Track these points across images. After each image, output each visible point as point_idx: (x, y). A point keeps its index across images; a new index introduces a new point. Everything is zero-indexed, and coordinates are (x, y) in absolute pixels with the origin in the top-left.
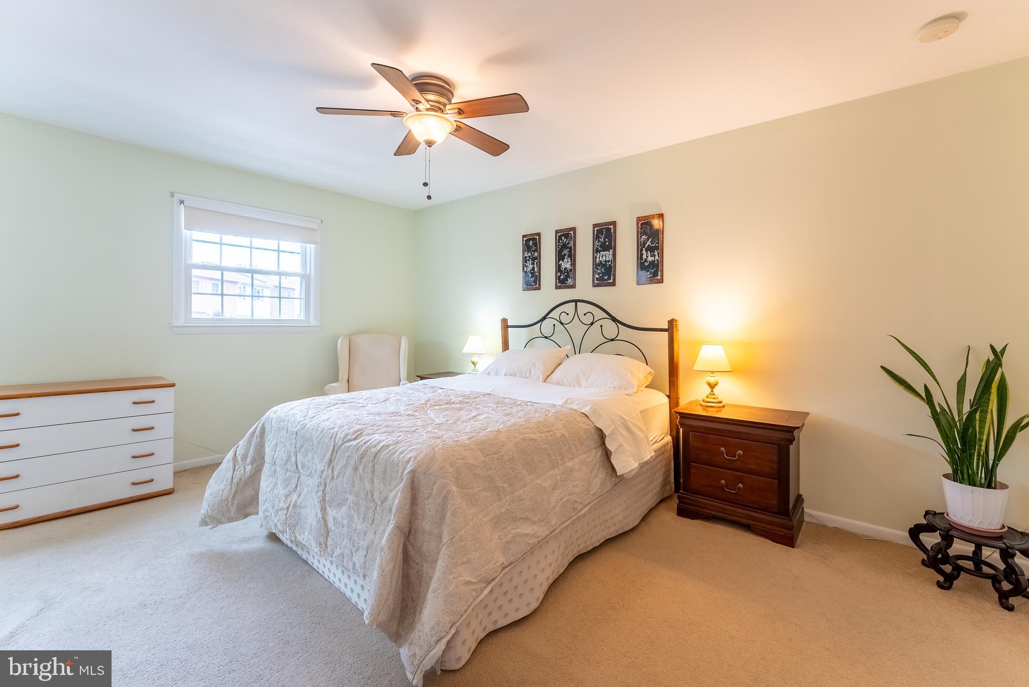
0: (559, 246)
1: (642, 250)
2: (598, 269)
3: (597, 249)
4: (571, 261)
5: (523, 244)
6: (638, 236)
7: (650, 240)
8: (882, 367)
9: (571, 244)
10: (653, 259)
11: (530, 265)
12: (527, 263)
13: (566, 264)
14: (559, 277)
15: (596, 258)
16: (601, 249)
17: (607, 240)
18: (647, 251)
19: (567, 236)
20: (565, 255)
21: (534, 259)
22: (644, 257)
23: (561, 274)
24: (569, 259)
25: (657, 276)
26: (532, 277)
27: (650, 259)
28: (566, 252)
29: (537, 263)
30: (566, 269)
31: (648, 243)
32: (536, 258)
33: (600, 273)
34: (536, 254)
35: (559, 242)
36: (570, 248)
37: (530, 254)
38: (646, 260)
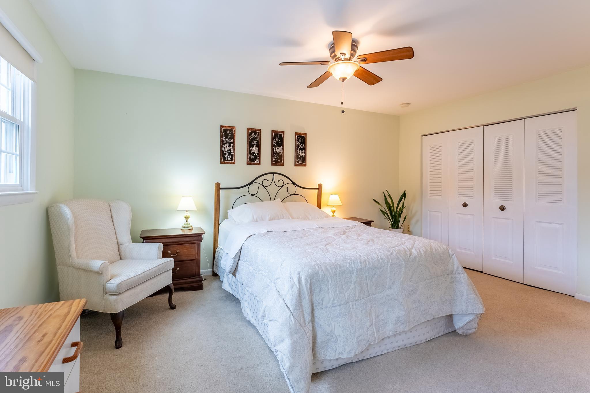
0: (250, 138)
1: (297, 149)
2: (275, 156)
3: (274, 144)
4: (258, 149)
5: (221, 132)
6: (295, 142)
7: (301, 145)
8: (373, 199)
9: (258, 138)
10: (302, 154)
11: (227, 147)
12: (224, 145)
13: (254, 150)
14: (250, 157)
15: (274, 149)
16: (277, 145)
17: (280, 141)
18: (299, 150)
19: (255, 133)
20: (254, 145)
21: (230, 143)
22: (298, 153)
23: (251, 156)
24: (257, 147)
25: (304, 163)
26: (229, 155)
27: (301, 154)
28: (254, 143)
29: (233, 146)
30: (254, 153)
31: (300, 146)
32: (232, 143)
33: (276, 158)
34: (232, 140)
35: (250, 136)
36: (258, 141)
37: (226, 140)
38: (299, 155)
